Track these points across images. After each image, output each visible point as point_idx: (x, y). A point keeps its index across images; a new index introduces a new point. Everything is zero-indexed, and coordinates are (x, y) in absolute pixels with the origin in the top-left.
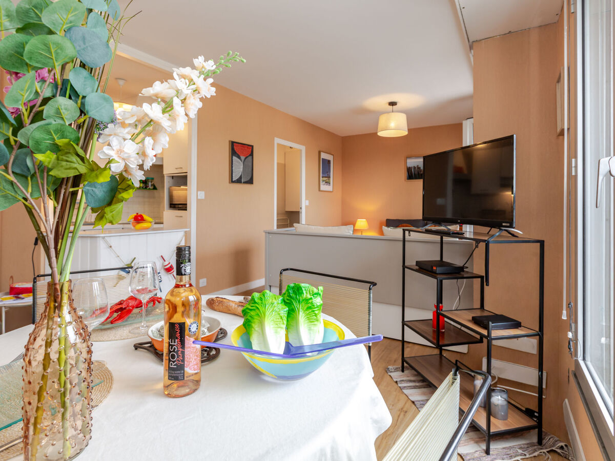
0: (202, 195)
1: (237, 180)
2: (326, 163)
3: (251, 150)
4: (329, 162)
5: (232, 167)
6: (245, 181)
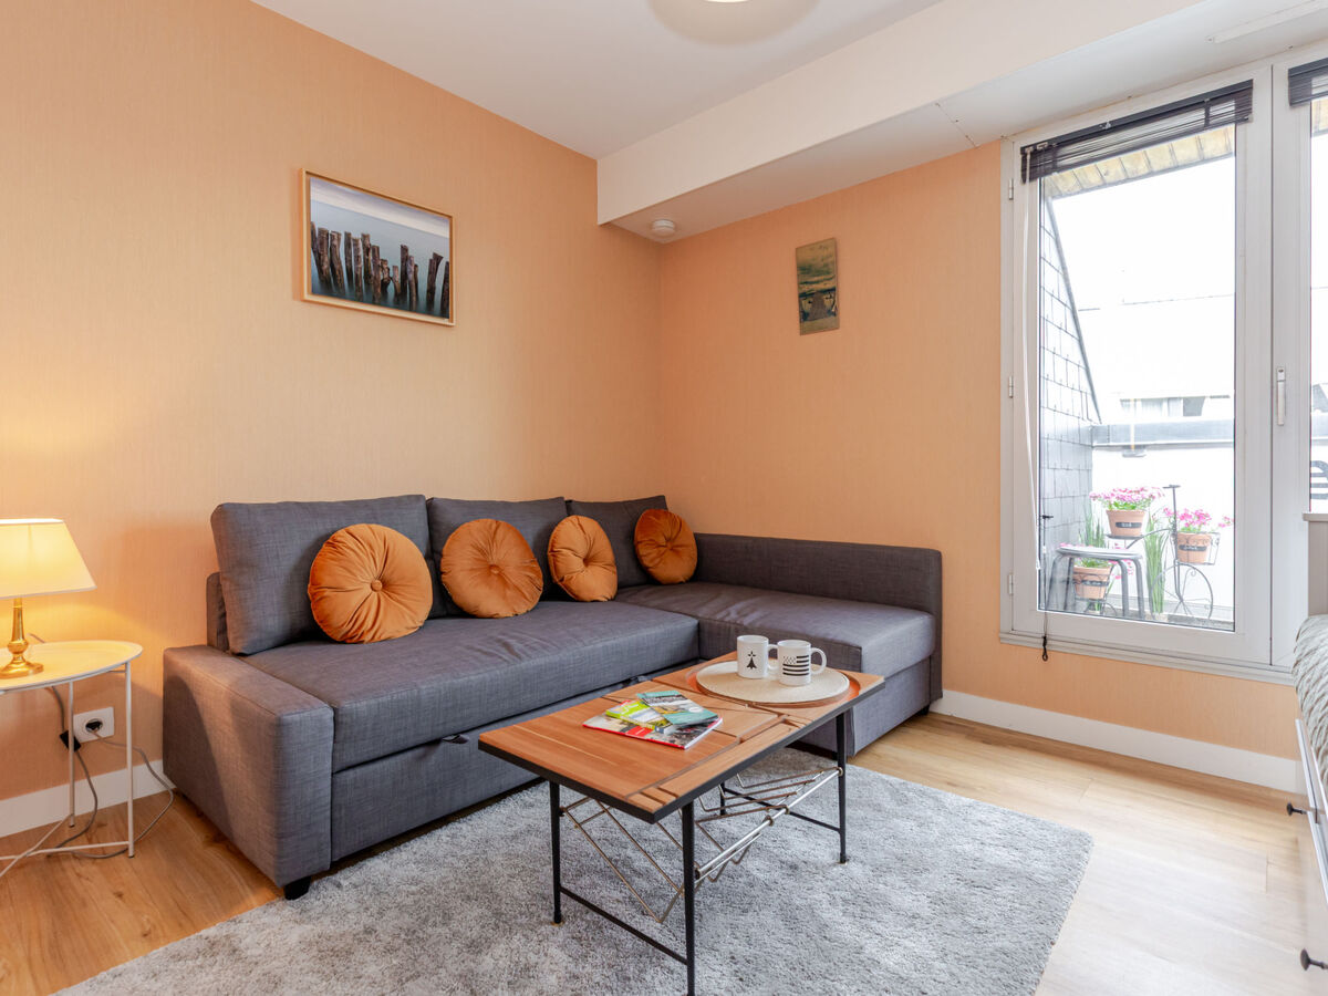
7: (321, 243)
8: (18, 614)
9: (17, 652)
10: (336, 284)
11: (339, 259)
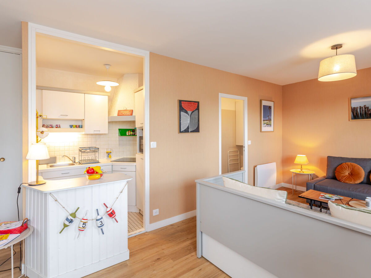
0: (154, 145)
1: (185, 130)
2: (267, 109)
3: (197, 105)
4: (270, 107)
5: (180, 120)
6: (191, 130)
7: (354, 110)
8: (301, 166)
9: (301, 170)
10: (357, 116)
11: (358, 112)
